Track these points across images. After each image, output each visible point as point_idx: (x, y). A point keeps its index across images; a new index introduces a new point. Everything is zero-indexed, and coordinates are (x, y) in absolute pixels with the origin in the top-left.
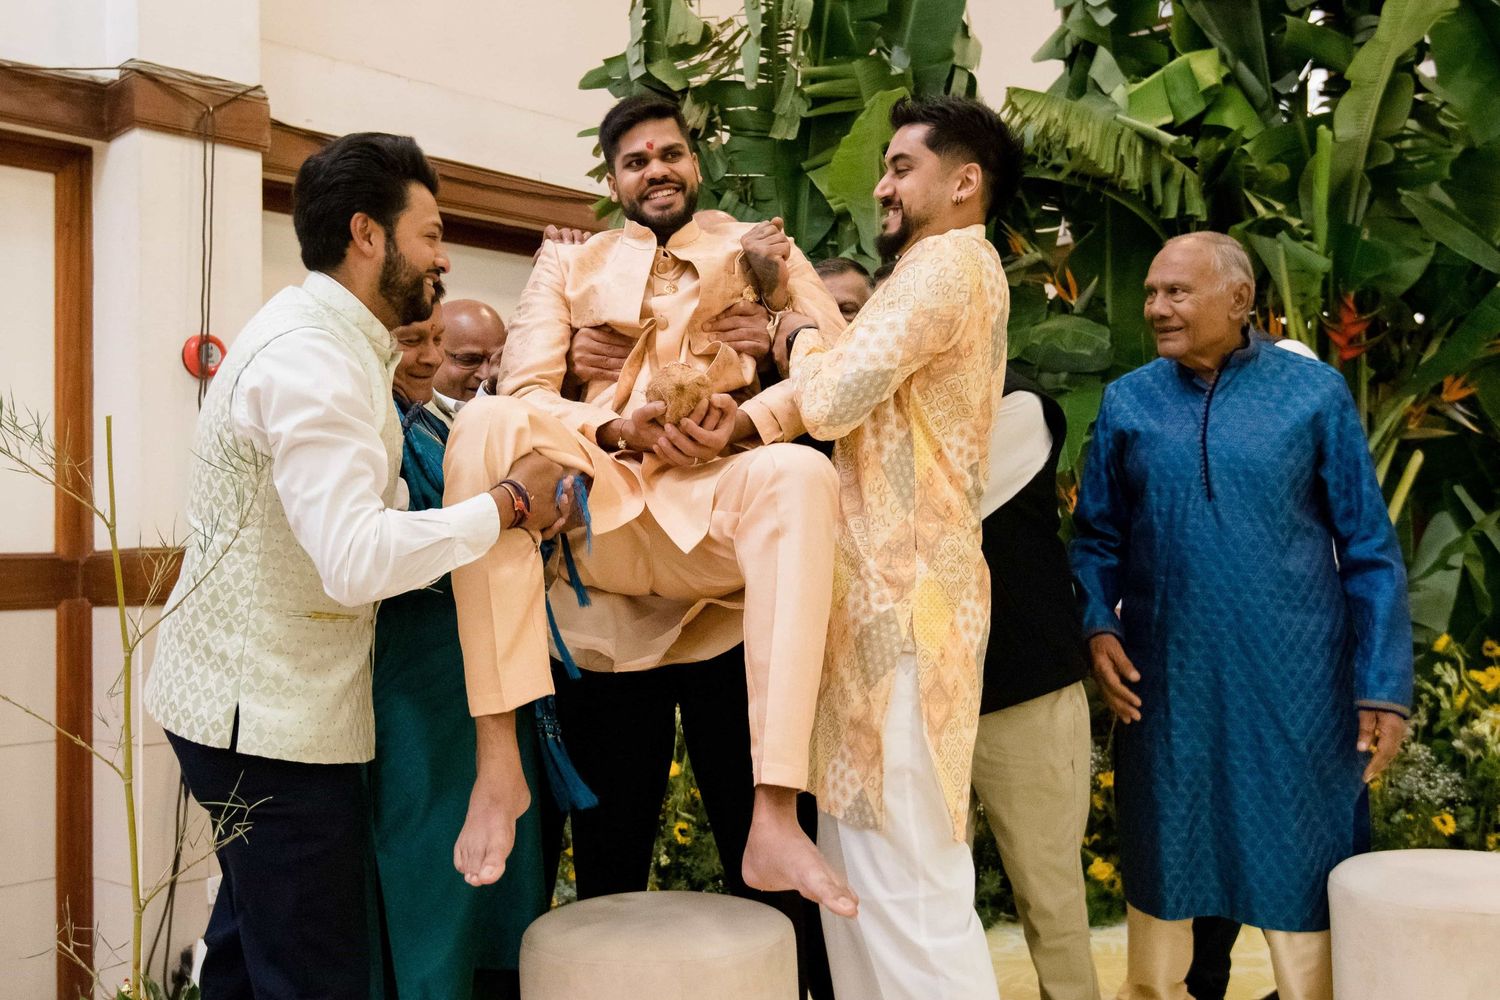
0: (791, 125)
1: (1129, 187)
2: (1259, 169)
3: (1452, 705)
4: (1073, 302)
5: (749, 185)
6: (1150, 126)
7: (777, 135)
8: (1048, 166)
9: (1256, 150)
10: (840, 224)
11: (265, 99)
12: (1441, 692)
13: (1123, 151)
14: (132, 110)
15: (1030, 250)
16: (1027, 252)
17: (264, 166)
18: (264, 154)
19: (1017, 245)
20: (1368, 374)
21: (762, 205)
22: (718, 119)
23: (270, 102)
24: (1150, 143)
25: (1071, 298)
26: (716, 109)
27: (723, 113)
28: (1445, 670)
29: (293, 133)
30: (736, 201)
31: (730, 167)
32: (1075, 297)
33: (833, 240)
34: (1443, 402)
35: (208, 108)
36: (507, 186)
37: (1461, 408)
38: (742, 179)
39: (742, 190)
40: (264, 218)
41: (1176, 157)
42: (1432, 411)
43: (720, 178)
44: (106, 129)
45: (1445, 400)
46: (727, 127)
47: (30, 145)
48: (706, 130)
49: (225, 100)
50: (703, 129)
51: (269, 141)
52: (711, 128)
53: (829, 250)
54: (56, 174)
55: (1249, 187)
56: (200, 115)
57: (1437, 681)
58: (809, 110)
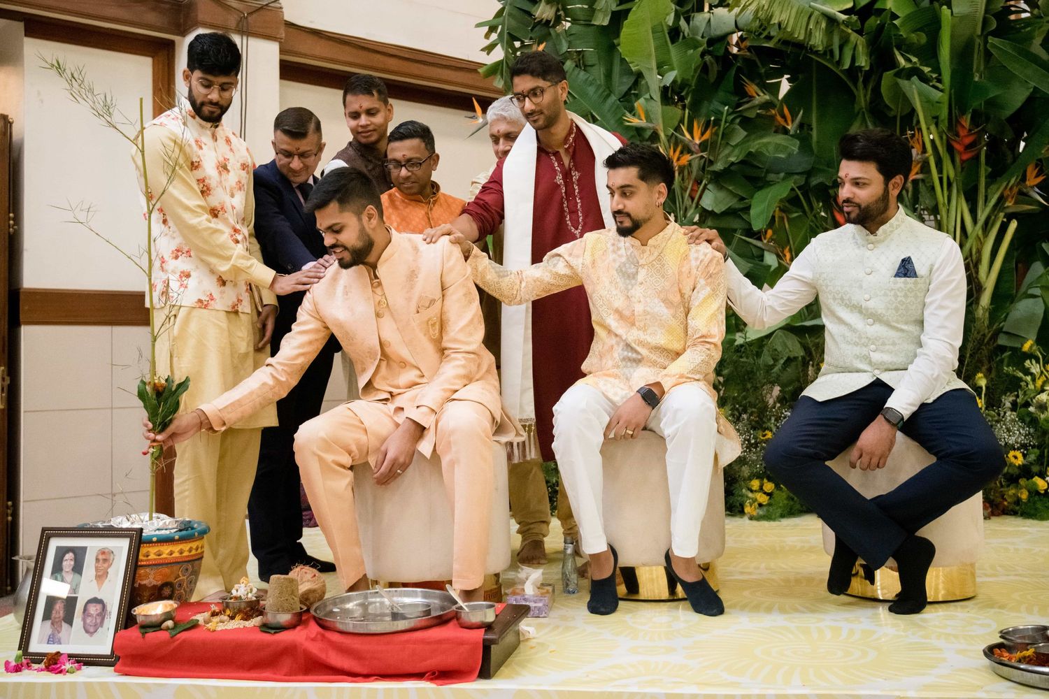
0: (605, 16)
1: (815, 49)
2: (905, 36)
3: (1035, 387)
4: (789, 127)
5: (581, 56)
6: (833, 10)
7: (597, 23)
8: (763, 36)
9: (903, 24)
10: (639, 79)
11: (281, 8)
12: (1029, 378)
13: (811, 26)
14: (197, 15)
15: (762, 94)
16: (759, 95)
17: (280, 51)
18: (280, 43)
19: (751, 89)
20: (986, 170)
21: (588, 68)
22: (561, 13)
23: (284, 10)
24: (831, 20)
25: (788, 125)
26: (560, 7)
27: (565, 10)
28: (1032, 364)
29: (300, 30)
30: (574, 65)
31: (570, 45)
32: (790, 122)
33: (635, 90)
34: (1026, 187)
35: (244, 14)
36: (444, 63)
37: (1037, 190)
38: (577, 52)
39: (577, 59)
40: (281, 85)
41: (852, 30)
42: (1021, 193)
43: (564, 51)
44: (182, 29)
45: (1029, 185)
46: (569, 19)
47: (137, 39)
48: (555, 21)
49: (255, 9)
50: (553, 20)
51: (284, 35)
52: (558, 20)
53: (633, 96)
54: (153, 57)
55: (899, 49)
56: (239, 19)
57: (1027, 372)
58: (617, 6)
